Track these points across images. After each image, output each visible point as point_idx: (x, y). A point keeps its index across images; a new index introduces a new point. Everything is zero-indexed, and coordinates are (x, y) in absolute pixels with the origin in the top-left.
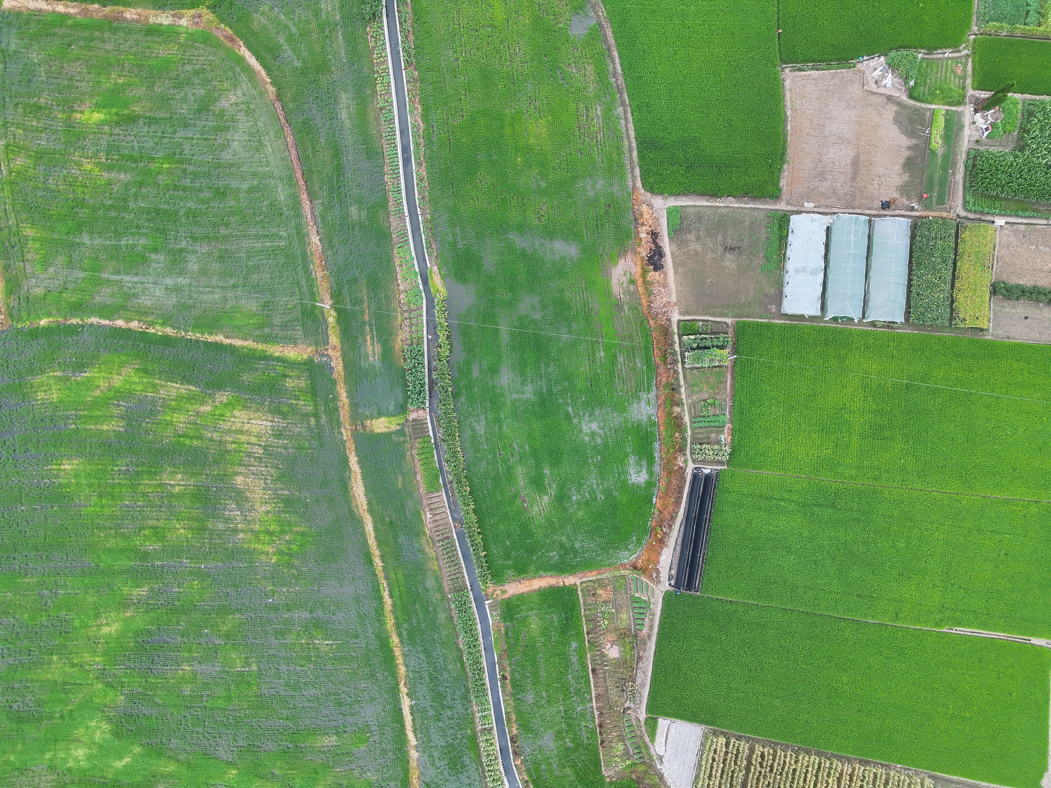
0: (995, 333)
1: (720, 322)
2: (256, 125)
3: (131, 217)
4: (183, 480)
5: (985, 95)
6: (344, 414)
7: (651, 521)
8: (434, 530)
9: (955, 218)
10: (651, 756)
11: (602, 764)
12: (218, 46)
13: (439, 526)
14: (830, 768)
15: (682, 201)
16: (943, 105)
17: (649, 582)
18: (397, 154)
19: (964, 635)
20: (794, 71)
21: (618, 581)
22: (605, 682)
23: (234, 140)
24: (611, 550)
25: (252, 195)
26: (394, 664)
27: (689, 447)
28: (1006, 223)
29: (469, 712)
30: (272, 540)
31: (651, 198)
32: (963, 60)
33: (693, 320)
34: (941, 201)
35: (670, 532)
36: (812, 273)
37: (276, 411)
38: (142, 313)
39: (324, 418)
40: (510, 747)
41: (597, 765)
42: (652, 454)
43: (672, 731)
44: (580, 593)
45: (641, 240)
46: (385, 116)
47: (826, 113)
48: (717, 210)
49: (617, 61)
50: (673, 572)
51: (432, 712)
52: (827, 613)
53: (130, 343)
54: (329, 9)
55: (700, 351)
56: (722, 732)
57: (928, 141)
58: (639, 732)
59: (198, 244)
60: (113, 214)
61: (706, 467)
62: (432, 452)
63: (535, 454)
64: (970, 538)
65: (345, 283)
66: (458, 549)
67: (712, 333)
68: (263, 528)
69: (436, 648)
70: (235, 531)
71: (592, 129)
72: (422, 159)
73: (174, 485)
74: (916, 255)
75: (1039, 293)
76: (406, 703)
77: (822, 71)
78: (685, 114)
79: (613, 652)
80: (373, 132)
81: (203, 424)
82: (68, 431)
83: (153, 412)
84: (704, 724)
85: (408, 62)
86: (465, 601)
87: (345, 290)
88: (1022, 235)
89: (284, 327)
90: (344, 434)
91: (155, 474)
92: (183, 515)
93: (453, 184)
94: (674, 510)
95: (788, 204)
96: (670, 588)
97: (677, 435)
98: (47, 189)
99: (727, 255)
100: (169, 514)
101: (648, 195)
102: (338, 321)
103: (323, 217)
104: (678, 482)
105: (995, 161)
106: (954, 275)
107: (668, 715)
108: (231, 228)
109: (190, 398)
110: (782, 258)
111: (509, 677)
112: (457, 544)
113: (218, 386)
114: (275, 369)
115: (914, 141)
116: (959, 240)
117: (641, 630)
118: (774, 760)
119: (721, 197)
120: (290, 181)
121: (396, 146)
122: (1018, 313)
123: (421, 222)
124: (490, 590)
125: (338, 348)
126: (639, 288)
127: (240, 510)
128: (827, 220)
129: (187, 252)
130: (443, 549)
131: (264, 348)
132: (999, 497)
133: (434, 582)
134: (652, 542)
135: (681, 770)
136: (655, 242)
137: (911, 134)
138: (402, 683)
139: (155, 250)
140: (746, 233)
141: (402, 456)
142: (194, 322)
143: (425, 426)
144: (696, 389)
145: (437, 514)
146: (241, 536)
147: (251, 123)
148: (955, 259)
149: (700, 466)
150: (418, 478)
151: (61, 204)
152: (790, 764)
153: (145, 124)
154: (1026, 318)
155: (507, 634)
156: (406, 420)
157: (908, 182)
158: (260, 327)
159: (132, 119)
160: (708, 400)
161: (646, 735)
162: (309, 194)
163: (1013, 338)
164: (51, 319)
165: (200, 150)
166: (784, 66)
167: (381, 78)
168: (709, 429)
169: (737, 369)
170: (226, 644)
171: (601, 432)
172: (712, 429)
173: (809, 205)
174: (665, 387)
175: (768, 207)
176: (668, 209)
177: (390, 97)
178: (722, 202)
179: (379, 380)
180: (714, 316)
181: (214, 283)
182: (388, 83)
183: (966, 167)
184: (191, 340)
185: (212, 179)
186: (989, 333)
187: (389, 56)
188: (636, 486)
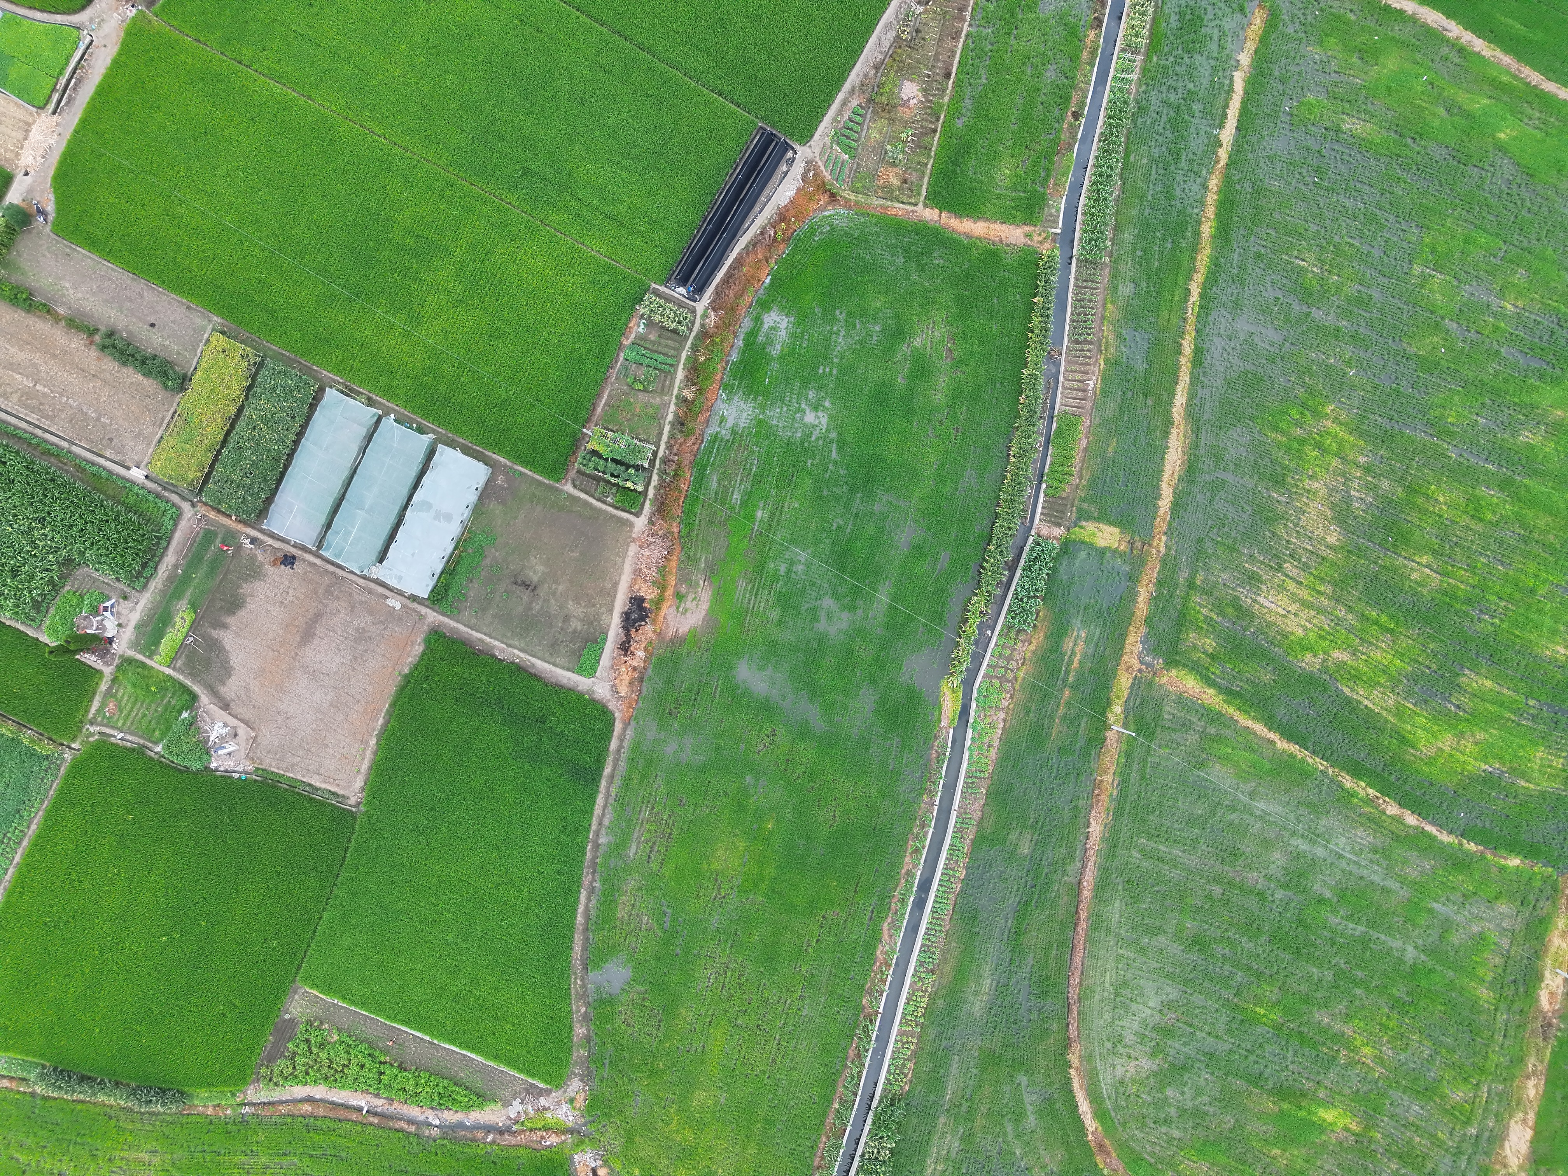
0: (206, 322)
1: (582, 490)
2: (1113, 1018)
3: (1338, 959)
4: (1411, 569)
5: (89, 659)
6: (1151, 573)
7: (783, 253)
8: (1092, 361)
9: (200, 504)
12: (1122, 1146)
13: (1082, 364)
15: (569, 679)
16: (152, 668)
17: (822, 168)
18: (935, 901)
20: (343, 796)
21: (864, 187)
22: (937, 54)
23: (1153, 1009)
24: (856, 235)
25: (1158, 924)
26: (1222, 195)
27: (693, 334)
28: (128, 468)
29: (1144, 88)
30: (1321, 436)
31: (609, 701)
32: (100, 719)
33: (617, 508)
34: (209, 536)
35: (766, 225)
36: (428, 507)
37: (1243, 613)
38: (1375, 822)
39: (1182, 577)
40: (1107, 15)
42: (746, 346)
44: (924, 191)
45: (646, 650)
46: (931, 960)
47: (322, 720)
48: (526, 648)
49: (581, 908)
50: (785, 168)
51: (1195, 107)
52: (593, 23)
53: (1408, 787)
54: (949, 1137)
55: (627, 460)
57: (194, 627)
59: (1259, 886)
60: (1359, 973)
61: (681, 298)
62: (1051, 471)
63: (909, 412)
64: (353, 48)
65: (1077, 752)
66: (1068, 321)
67: (598, 480)
68: (1328, 457)
69: (1153, 195)
70: (1367, 469)
71: (652, 828)
72: (903, 880)
73: (1426, 567)
74: (276, 474)
75: (122, 353)
76: (1227, 134)
77: (304, 780)
78: (518, 797)
79: (910, 90)
80: (955, 944)
81: (1352, 636)
82: (1540, 698)
83: (1414, 679)
85: (871, 1021)
86: (1089, 243)
87: (1081, 742)
88: (113, 443)
89: (1186, 726)
90: (1163, 545)
91: (1445, 593)
92: (1430, 521)
93: (874, 829)
94: (747, 254)
95: (422, 617)
96: (796, 146)
97: (702, 359)
98: (1436, 1042)
99: (535, 579)
100: (1450, 529)
101: (611, 706)
102: (1109, 703)
103: (1071, 855)
104: (727, 291)
105: (113, 559)
106: (233, 426)
108: (1205, 890)
109: (1356, 678)
110: (462, 544)
111: (1069, 114)
112: (1067, 328)
113: (1310, 681)
114: (1223, 671)
115: (215, 633)
116: (206, 471)
117: (860, 106)
119: (513, 663)
120: (1097, 922)
121: (933, 912)
122: (162, 336)
123: (939, 794)
124: (1047, 245)
125: (1123, 666)
126: (673, 583)
127: (1349, 495)
128: (377, 572)
129: (1279, 881)
130: (1090, 329)
131: (1226, 706)
132: (289, 90)
133: (1120, 287)
134: (795, 223)
136: (628, 638)
137: (214, 645)
138: (1222, 163)
139: (1321, 901)
140: (498, 599)
141: (1094, 481)
142: (1308, 782)
143: (1045, 511)
144: (652, 411)
145: (1079, 381)
146: (1362, 460)
147: (1120, 1023)
148: (222, 447)
149: (688, 301)
150: (1084, 442)
151: (1425, 1014)
153: (1267, 1080)
154: (153, 325)
155: (1048, 175)
156: (1068, 530)
157: (246, 580)
158: (1219, 738)
159: (1281, 1092)
160: (641, 388)
162: (1079, 894)
163: (183, 304)
164: (1502, 861)
165: (1205, 1014)
166: (354, 810)
167: (916, 1013)
168: (655, 348)
169: (584, 414)
170: (1443, 318)
171: (803, 405)
172: (650, 346)
173: (395, 603)
174: (691, 433)
175: (453, 624)
176: (592, 675)
177: (913, 984)
178: (514, 656)
179: (1084, 600)
180: (586, 503)
181: (1258, 825)
182: (908, 1003)
183: (156, 569)
184: (1322, 759)
185: (1204, 968)
186: (214, 325)
187: (893, 1040)
188: (786, 310)
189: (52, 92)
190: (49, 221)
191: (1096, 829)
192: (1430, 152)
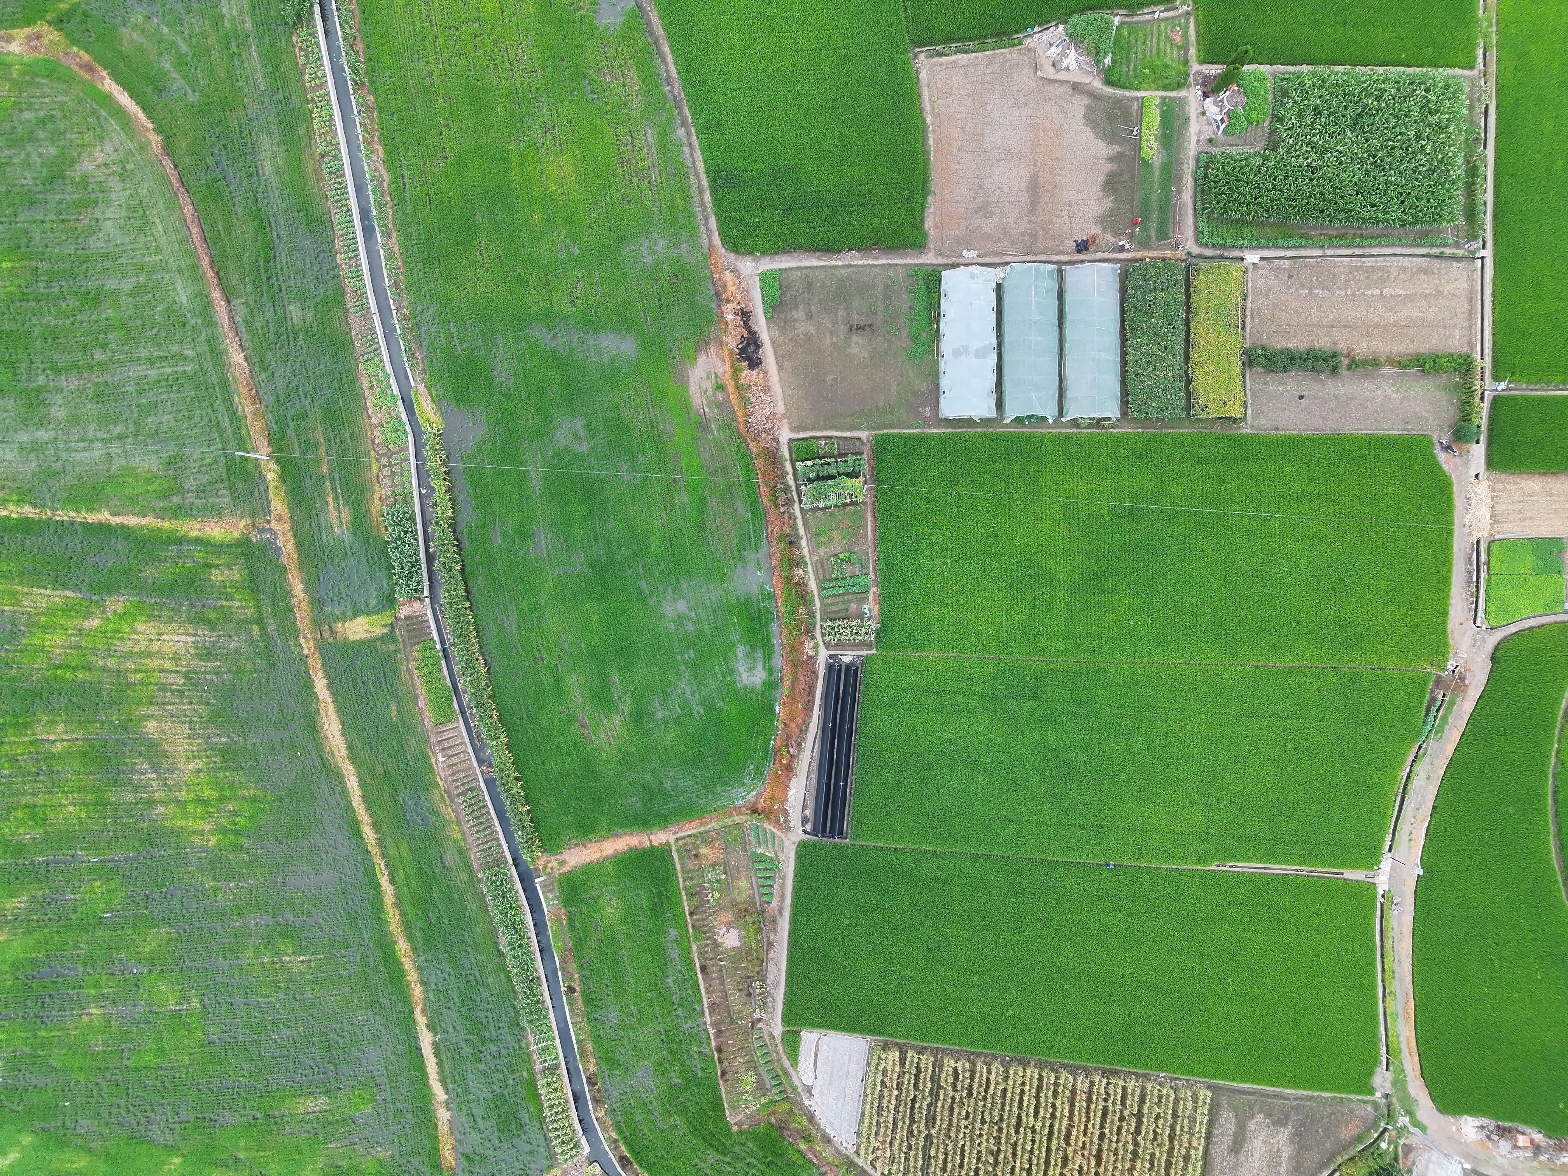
0: (1256, 423)
1: (851, 438)
2: (138, 194)
4: (67, 732)
5: (1216, 70)
6: (302, 616)
7: (775, 740)
8: (450, 779)
9: (1184, 258)
10: (794, 1088)
11: (726, 1106)
12: (70, 80)
14: (1056, 1084)
15: (781, 261)
16: (1157, 90)
17: (775, 830)
18: (352, 221)
19: (1243, 872)
20: (932, 56)
21: (730, 833)
22: (722, 983)
23: (105, 220)
24: (718, 788)
25: (138, 299)
26: (405, 983)
27: (818, 626)
28: (1262, 259)
29: (522, 1044)
30: (207, 813)
31: (736, 260)
32: (1183, 21)
33: (811, 438)
34: (1163, 234)
35: (799, 754)
36: (977, 355)
37: (199, 619)
39: (272, 626)
40: (587, 1092)
41: (718, 1107)
42: (769, 641)
43: (823, 1048)
44: (675, 855)
45: (727, 324)
46: (329, 165)
47: (984, 117)
48: (833, 271)
49: (670, 59)
50: (807, 812)
51: (468, 1050)
52: (1038, 856)
54: (235, 13)
55: (821, 483)
56: (897, 1044)
57: (1137, 146)
58: (775, 1054)
59: (63, 378)
61: (844, 653)
62: (438, 663)
63: (594, 654)
64: (1239, 729)
65: (289, 421)
66: (489, 804)
67: (840, 455)
68: (191, 796)
69: (468, 953)
70: (151, 803)
71: (641, 164)
72: (390, 226)
73: (55, 741)
74: (1129, 316)
75: (1316, 359)
76: (426, 1039)
77: (974, 54)
79: (730, 939)
80: (314, 191)
81: (90, 646)
83: (15, 634)
84: (868, 1034)
85: (356, 84)
86: (502, 881)
87: (291, 432)
88: (1286, 274)
89: (201, 492)
90: (304, 645)
91: (25, 726)
92: (71, 784)
93: (439, 260)
94: (804, 722)
95: (939, 254)
96: (806, 837)
97: (801, 609)
99: (855, 338)
100: (50, 785)
101: (732, 256)
102: (282, 478)
103: (249, 324)
104: (807, 679)
105: (1235, 168)
106: (1187, 341)
107: (814, 1025)
108: (110, 350)
109: (68, 610)
110: (935, 336)
111: (578, 989)
112: (487, 798)
113: (108, 587)
114: (192, 557)
115: (1117, 148)
116: (1191, 290)
117: (769, 903)
118: (972, 1078)
119: (838, 252)
120: (194, 274)
121: (350, 210)
122: (1288, 391)
123: (396, 320)
124: (541, 863)
125: (286, 518)
126: (731, 396)
127: (155, 771)
128: (996, 275)
129: (47, 391)
130: (466, 807)
131: (173, 527)
132: (1278, 664)
133: (456, 857)
134: (777, 770)
135: (840, 1105)
136: (746, 325)
137: (1112, 137)
138: (418, 1011)
140: (879, 303)
141: (396, 673)
142: (65, 495)
143: (425, 625)
144: (822, 540)
145: (453, 756)
146: (160, 809)
147: (128, 192)
148: (1187, 318)
149: (837, 652)
150: (421, 704)
152: (997, 1083)
154: (1301, 397)
155: (572, 926)
156: (396, 618)
157: (1112, 210)
158: (166, 496)
160: (841, 556)
161: (784, 1057)
162: (223, 291)
163: (1283, 429)
165: (56, 238)
166: (917, 50)
168: (846, 598)
169: (881, 507)
170: (150, 971)
171: (693, 614)
172: (852, 597)
173: (969, 254)
174: (780, 539)
175: (908, 261)
176: (761, 275)
177: (335, 135)
178: (840, 259)
179: (352, 561)
180: (842, 429)
181: (90, 434)
182: (330, 116)
183: (1195, 180)
184: (63, 522)
185: (77, 280)
186: (1247, 424)
187: (328, 76)
188: (749, 691)
189: (1489, 561)
190: (1438, 444)
191: (237, 358)
192: (236, 1114)
